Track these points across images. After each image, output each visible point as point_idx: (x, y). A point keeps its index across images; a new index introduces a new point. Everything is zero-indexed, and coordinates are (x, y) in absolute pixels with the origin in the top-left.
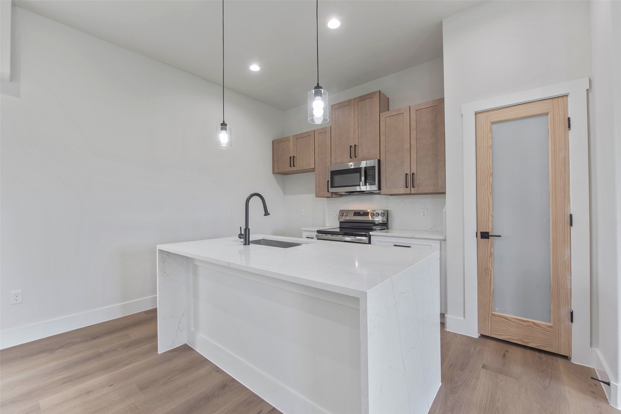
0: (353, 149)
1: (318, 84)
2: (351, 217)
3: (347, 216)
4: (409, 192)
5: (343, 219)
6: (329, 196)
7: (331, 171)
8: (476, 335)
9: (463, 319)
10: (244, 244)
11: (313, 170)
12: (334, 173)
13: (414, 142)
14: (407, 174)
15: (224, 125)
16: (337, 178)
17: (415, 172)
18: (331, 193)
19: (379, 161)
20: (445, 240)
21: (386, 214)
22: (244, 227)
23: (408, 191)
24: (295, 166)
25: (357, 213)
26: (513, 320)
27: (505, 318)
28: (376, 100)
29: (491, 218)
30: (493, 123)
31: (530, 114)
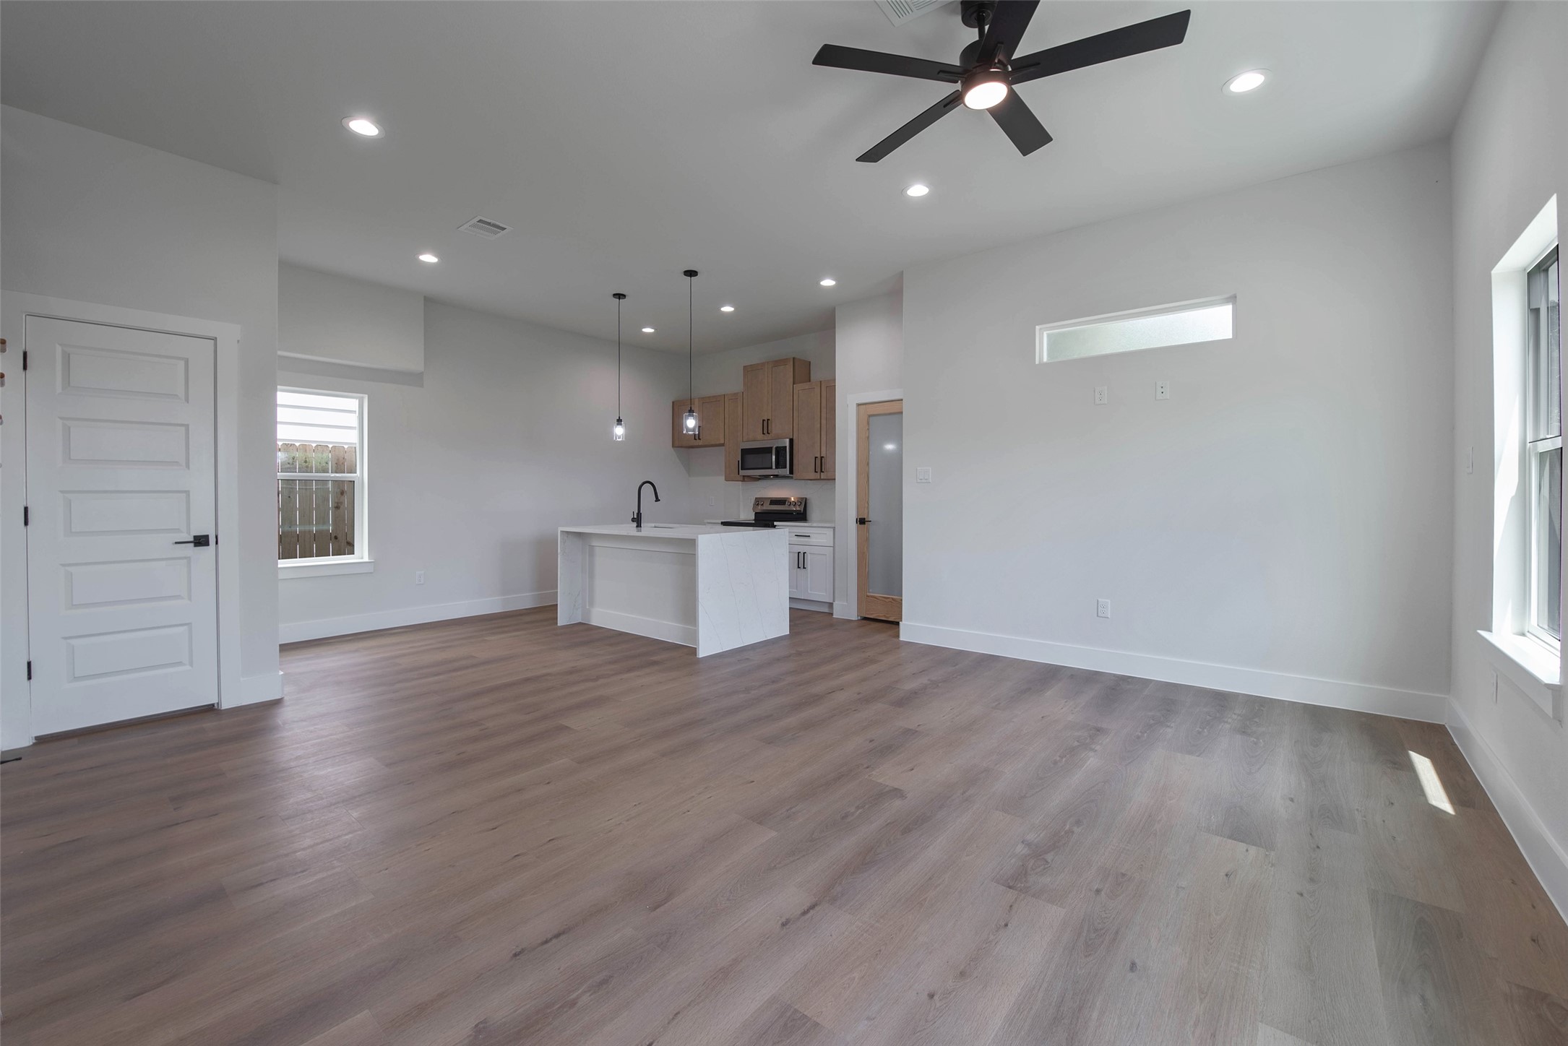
0: (765, 423)
1: (690, 407)
2: (767, 507)
3: (762, 505)
4: (819, 478)
5: (759, 509)
6: (740, 480)
7: (742, 450)
8: (854, 616)
9: (845, 603)
10: (637, 527)
11: (723, 445)
12: (745, 452)
13: (823, 423)
14: (816, 457)
15: (619, 421)
16: (749, 458)
17: (825, 456)
18: (742, 477)
19: (791, 441)
20: (836, 527)
21: (804, 502)
22: (636, 512)
23: (817, 476)
24: (699, 439)
25: (773, 502)
26: (881, 599)
27: (875, 597)
28: (790, 367)
29: (866, 505)
30: (870, 416)
31: (889, 412)
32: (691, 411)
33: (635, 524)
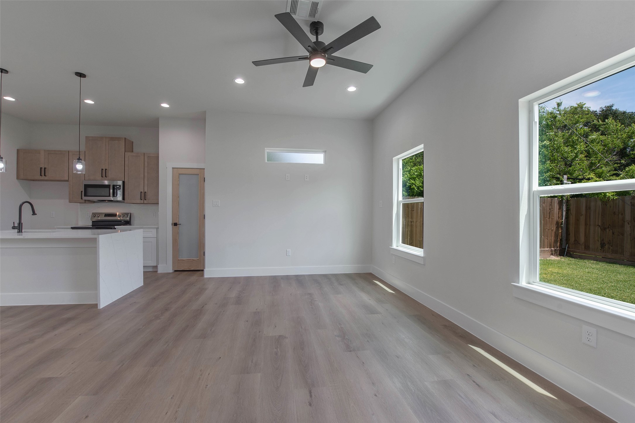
0: (104, 171)
1: (79, 157)
2: (104, 218)
3: (98, 217)
4: (143, 203)
5: (95, 219)
6: (82, 202)
7: (84, 185)
8: (171, 270)
9: (166, 265)
10: (18, 232)
11: (67, 181)
12: (86, 186)
13: (146, 174)
14: (141, 192)
16: (90, 190)
17: (146, 191)
18: (84, 201)
19: (124, 182)
20: (158, 228)
21: (129, 215)
22: (18, 222)
23: (142, 202)
24: (46, 176)
25: (107, 215)
26: (186, 260)
27: (183, 260)
28: (122, 143)
29: (178, 217)
30: (180, 174)
31: (193, 173)
32: (79, 159)
33: (16, 230)
